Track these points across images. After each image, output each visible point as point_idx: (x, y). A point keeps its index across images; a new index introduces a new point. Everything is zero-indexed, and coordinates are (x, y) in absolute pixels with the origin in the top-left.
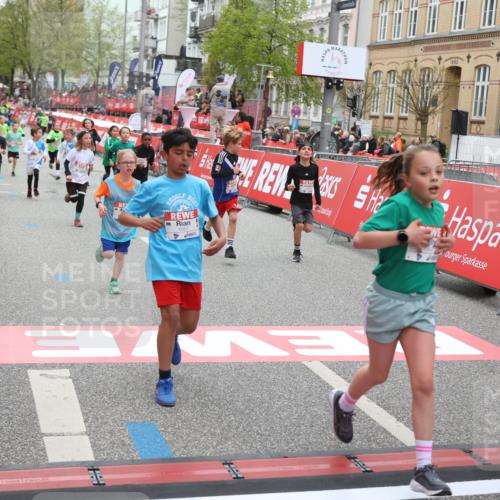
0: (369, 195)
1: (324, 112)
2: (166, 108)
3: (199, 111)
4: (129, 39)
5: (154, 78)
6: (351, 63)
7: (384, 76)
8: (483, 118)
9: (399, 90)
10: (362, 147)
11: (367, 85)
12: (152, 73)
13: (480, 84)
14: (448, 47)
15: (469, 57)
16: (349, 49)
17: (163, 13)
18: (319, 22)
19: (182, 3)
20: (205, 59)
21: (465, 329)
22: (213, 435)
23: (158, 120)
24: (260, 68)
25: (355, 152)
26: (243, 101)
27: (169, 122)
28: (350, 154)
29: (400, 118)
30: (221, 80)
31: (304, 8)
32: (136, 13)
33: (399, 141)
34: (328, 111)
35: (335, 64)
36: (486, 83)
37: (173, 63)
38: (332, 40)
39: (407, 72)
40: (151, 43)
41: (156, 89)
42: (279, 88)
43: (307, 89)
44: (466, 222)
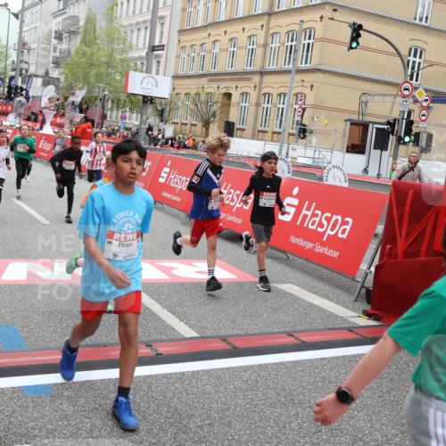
0: (169, 174)
1: (141, 118)
2: (34, 111)
3: (56, 114)
4: (9, 62)
5: (26, 90)
6: (160, 87)
7: (182, 97)
8: (244, 127)
9: (192, 106)
10: (166, 143)
11: (171, 102)
12: (24, 87)
13: (243, 105)
14: (224, 80)
15: (237, 87)
16: (160, 78)
17: (34, 46)
18: (140, 58)
19: (47, 39)
20: (62, 79)
21: (227, 262)
22: (56, 332)
23: (28, 119)
24: (99, 87)
25: (162, 146)
26: (87, 108)
27: (36, 120)
28: (158, 147)
29: (192, 125)
30: (73, 94)
31: (131, 48)
32: (15, 44)
33: (191, 140)
34: (145, 118)
35: (150, 86)
36: (247, 105)
37: (40, 81)
38: (148, 71)
39: (198, 94)
40: (24, 66)
41: (27, 98)
42: (113, 102)
43: (131, 102)
44: (230, 193)
